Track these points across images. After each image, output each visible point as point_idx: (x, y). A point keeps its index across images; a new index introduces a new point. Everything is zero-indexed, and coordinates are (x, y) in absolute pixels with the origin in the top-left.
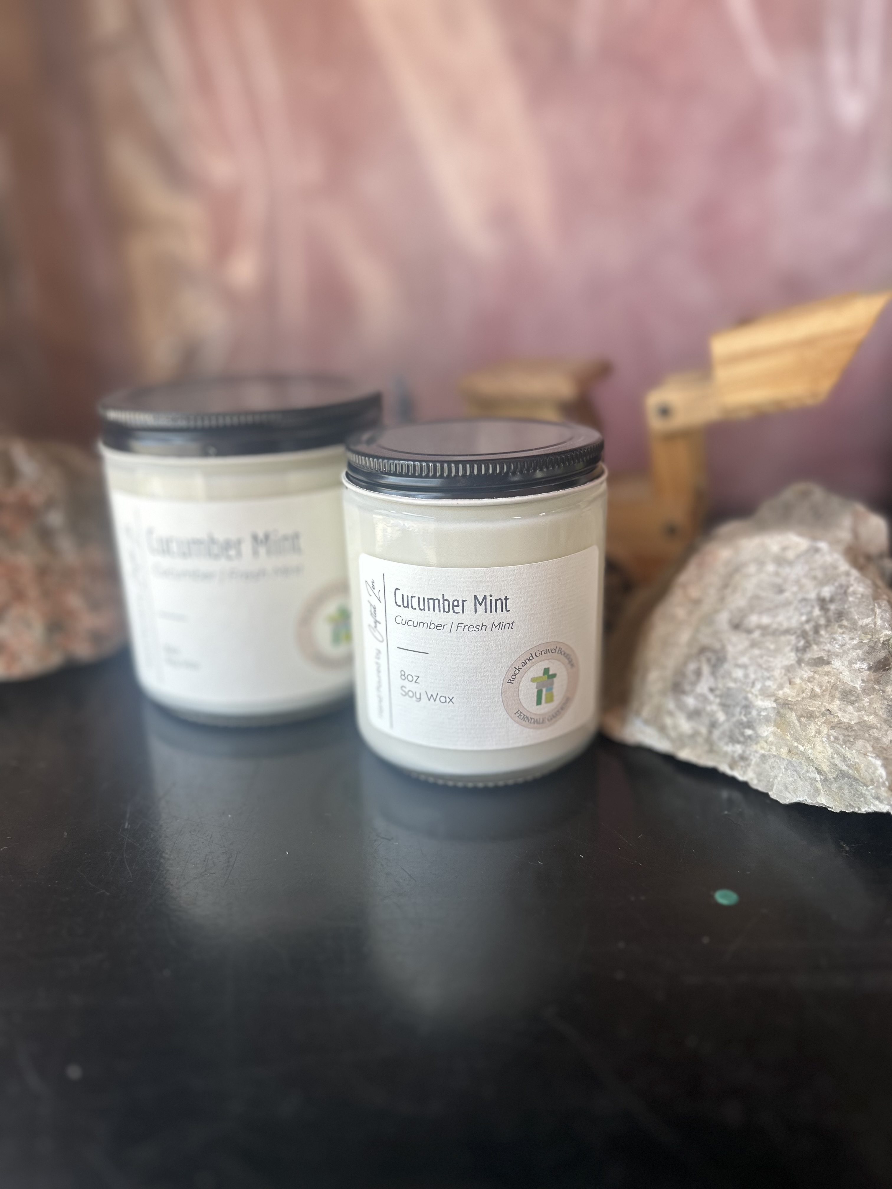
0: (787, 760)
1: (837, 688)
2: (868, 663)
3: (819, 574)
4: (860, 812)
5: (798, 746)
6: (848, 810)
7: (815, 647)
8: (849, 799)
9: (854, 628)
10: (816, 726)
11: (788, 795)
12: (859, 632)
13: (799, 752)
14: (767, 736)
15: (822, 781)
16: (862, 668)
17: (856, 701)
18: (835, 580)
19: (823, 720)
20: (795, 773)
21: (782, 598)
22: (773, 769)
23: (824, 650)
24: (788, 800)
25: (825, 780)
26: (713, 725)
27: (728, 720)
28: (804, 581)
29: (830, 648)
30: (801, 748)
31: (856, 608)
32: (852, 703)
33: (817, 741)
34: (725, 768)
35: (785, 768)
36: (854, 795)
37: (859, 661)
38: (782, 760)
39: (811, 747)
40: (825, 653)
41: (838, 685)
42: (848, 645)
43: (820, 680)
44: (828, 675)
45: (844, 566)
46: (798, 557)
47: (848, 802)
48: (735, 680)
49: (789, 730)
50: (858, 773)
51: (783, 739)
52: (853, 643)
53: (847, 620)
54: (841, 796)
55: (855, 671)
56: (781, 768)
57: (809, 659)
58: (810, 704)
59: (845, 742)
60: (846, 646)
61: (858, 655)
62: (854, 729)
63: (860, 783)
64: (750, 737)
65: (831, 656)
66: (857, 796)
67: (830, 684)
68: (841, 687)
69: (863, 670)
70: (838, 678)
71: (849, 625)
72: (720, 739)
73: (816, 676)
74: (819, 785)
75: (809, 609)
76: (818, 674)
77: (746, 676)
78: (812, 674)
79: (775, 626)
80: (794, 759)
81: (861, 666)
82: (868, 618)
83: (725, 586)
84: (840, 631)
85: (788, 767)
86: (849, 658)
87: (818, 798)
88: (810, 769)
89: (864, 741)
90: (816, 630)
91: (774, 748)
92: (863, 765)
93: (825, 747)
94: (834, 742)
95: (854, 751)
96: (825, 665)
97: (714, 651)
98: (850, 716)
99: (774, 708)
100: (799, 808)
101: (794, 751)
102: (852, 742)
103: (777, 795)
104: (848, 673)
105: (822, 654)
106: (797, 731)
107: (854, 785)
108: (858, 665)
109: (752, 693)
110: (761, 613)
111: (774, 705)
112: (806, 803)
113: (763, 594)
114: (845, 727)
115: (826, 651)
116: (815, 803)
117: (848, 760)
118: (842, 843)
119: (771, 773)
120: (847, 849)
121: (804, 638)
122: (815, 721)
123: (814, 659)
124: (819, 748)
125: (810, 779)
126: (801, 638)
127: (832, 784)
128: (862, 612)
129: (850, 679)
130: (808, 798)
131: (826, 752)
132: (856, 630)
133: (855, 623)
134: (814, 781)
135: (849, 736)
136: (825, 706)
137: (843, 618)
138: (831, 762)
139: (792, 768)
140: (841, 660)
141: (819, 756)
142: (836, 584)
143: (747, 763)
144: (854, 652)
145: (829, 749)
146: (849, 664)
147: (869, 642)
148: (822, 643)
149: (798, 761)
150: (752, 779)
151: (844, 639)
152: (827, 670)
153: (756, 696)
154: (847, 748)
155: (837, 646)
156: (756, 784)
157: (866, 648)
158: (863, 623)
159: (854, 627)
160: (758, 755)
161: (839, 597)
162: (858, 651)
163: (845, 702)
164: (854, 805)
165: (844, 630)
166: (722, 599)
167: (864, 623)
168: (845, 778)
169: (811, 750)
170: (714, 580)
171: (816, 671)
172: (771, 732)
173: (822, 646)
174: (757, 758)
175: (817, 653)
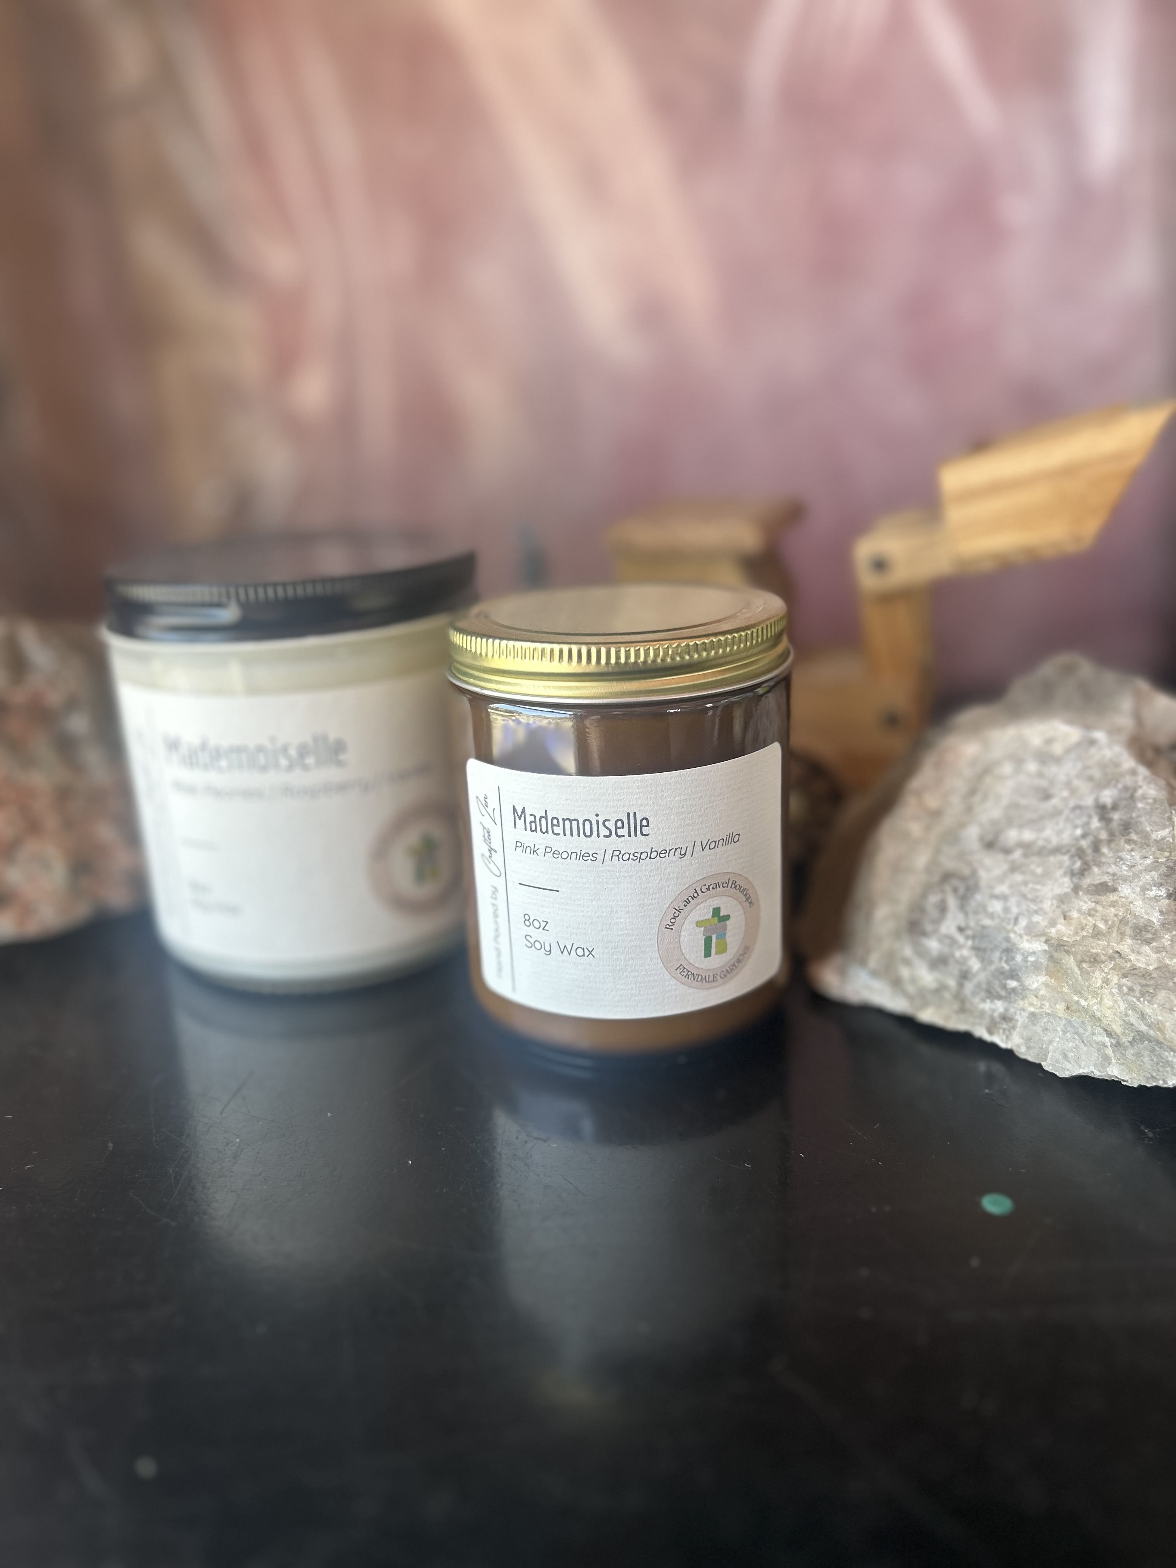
0: (1066, 1019)
1: (1128, 922)
2: (1167, 889)
3: (1097, 774)
4: (1165, 1086)
5: (1079, 1000)
6: (1149, 1084)
7: (1096, 869)
8: (1150, 1069)
9: (1146, 844)
10: (1103, 974)
11: (1069, 1066)
12: (1153, 849)
13: (1081, 1008)
14: (1036, 989)
15: (1113, 1047)
16: (1160, 896)
17: (1153, 939)
18: (1118, 781)
19: (1112, 965)
20: (1076, 1036)
21: (1048, 806)
22: (1046, 1032)
23: (1108, 873)
24: (1068, 1072)
25: (1118, 1045)
26: (965, 976)
27: (984, 969)
28: (1077, 783)
29: (1115, 871)
30: (1083, 1003)
31: (1148, 817)
32: (1148, 942)
33: (1105, 994)
34: (981, 1034)
35: (1062, 1030)
36: (1157, 1064)
37: (1154, 886)
38: (1058, 1019)
39: (1096, 1001)
40: (1110, 877)
41: (1128, 918)
42: (1139, 866)
43: (1103, 913)
44: (1114, 906)
45: (1128, 762)
46: (1068, 751)
47: (1150, 1073)
48: (992, 916)
49: (1066, 979)
50: (1162, 1035)
51: (1058, 992)
52: (1146, 862)
53: (1137, 833)
54: (1140, 1065)
55: (1150, 899)
56: (1057, 1031)
57: (1089, 886)
58: (1093, 945)
59: (1142, 995)
60: (1136, 867)
61: (1153, 880)
62: (1153, 976)
63: (1165, 1047)
64: (1014, 990)
65: (1117, 881)
66: (1161, 1064)
67: (1118, 918)
68: (1132, 922)
69: (1161, 898)
70: (1128, 909)
71: (1139, 840)
72: (974, 994)
73: (1099, 908)
74: (1109, 1051)
75: (1085, 819)
76: (1102, 905)
77: (1006, 910)
78: (1093, 904)
79: (1041, 843)
80: (1074, 1018)
81: (1158, 893)
82: (1164, 830)
83: (973, 792)
84: (1128, 847)
85: (1066, 1029)
86: (1141, 883)
87: (1108, 1069)
88: (1096, 1031)
89: (1168, 991)
91: (1047, 1004)
92: (1168, 1024)
93: (1115, 1001)
94: (1128, 994)
95: (1155, 1006)
96: (1110, 892)
97: (963, 879)
98: (1146, 960)
99: (1045, 951)
100: (1084, 1083)
101: (1074, 1007)
102: (1151, 993)
103: (1053, 1065)
104: (1141, 903)
105: (1106, 878)
106: (1077, 980)
107: (1158, 1051)
108: (1154, 892)
109: (1015, 933)
110: (1021, 826)
111: (1046, 947)
112: (1092, 1075)
113: (1023, 802)
114: (1140, 975)
115: (1111, 875)
116: (1105, 1076)
117: (1148, 1018)
118: (1142, 1127)
119: (1044, 1037)
120: (1151, 1135)
121: (1080, 858)
122: (1101, 968)
123: (1096, 886)
124: (1108, 1002)
125: (1097, 1043)
126: (1077, 858)
127: (1127, 1050)
128: (1155, 822)
129: (1143, 910)
130: (1095, 1069)
131: (1117, 1008)
132: (1148, 845)
133: (1146, 836)
134: (1101, 1047)
135: (1147, 986)
136: (1113, 947)
137: (1131, 830)
138: (1124, 1021)
139: (1072, 1030)
140: (1130, 885)
141: (1108, 1013)
142: (1120, 786)
143: (1011, 1025)
144: (1148, 875)
145: (1122, 1004)
146: (1141, 890)
147: (1167, 860)
148: (1104, 863)
149: (1080, 1020)
150: (1018, 1046)
151: (1133, 857)
152: (1113, 899)
153: (1021, 936)
154: (1146, 1002)
155: (1124, 868)
156: (1023, 1052)
157: (1163, 869)
158: (1157, 837)
159: (1146, 842)
160: (1025, 1014)
161: (1124, 803)
162: (1153, 873)
163: (1139, 942)
164: (1158, 1077)
165: (1133, 846)
166: (969, 809)
167: (1159, 836)
168: (1144, 1041)
169: (1097, 1006)
170: (957, 784)
171: (1098, 902)
172: (1042, 983)
173: (1105, 868)
174: (1025, 1018)
175: (1099, 878)
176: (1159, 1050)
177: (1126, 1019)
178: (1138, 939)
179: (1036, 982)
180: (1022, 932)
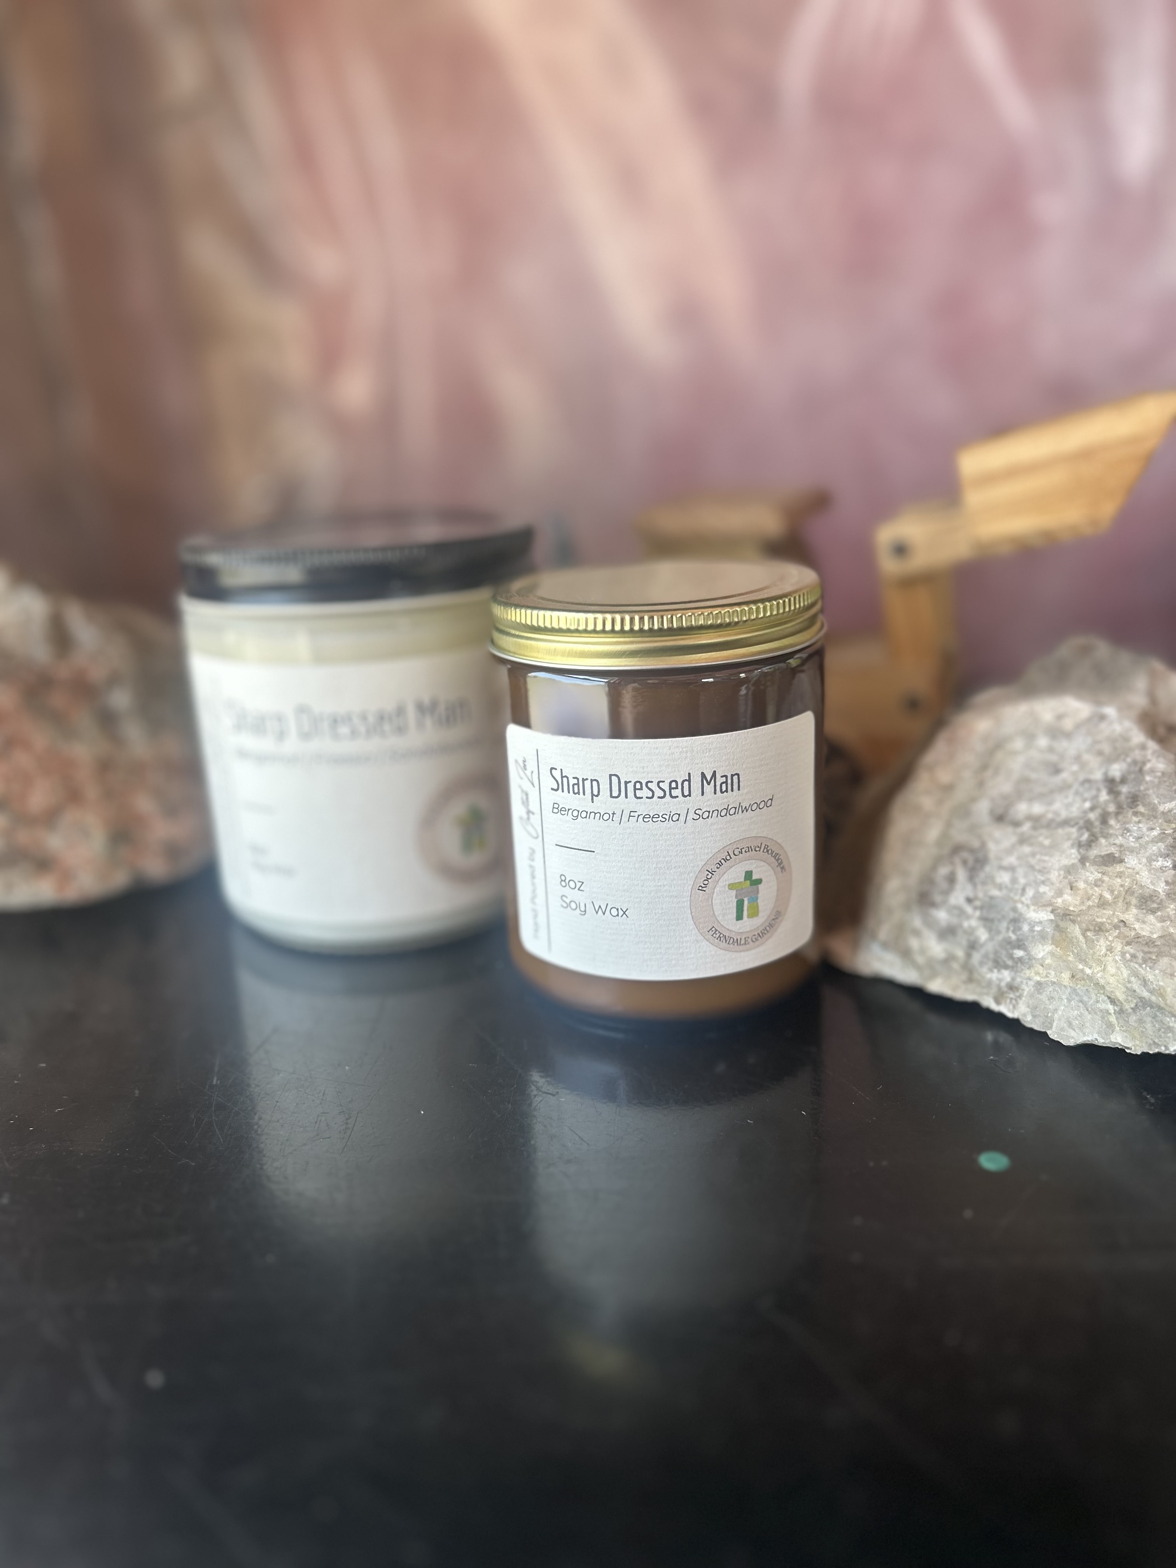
0: (1070, 987)
1: (1133, 892)
2: (1173, 860)
3: (1107, 748)
4: (1167, 1052)
6: (1151, 1050)
7: (1103, 841)
8: (1152, 1035)
9: (1153, 816)
10: (1107, 942)
11: (1073, 1033)
12: (1160, 821)
13: (1085, 977)
14: (1042, 958)
15: (1117, 1014)
16: (1166, 867)
17: (1158, 909)
18: (1127, 755)
19: (1117, 934)
20: (1080, 1004)
21: (1058, 780)
22: (1051, 1001)
23: (1114, 844)
24: (1073, 1040)
25: (1121, 1012)
26: (972, 946)
27: (991, 939)
28: (1086, 757)
29: (1122, 842)
30: (1088, 971)
31: (1155, 789)
32: (1153, 912)
33: (1108, 961)
34: (988, 1002)
35: (1067, 999)
36: (1159, 1030)
37: (1161, 857)
38: (1063, 988)
39: (1101, 969)
40: (1117, 849)
41: (1134, 888)
42: (1146, 838)
43: (1110, 883)
44: (1120, 877)
45: (1138, 737)
46: (1078, 726)
47: (1152, 1039)
48: (1000, 887)
49: (1071, 948)
50: (1163, 1000)
51: (1064, 961)
52: (1153, 834)
53: (1144, 805)
54: (1142, 1032)
55: (1156, 870)
56: (1062, 999)
57: (1096, 857)
58: (1098, 914)
59: (1145, 961)
60: (1143, 838)
61: (1160, 850)
62: (1156, 944)
63: (1167, 1013)
64: (1020, 959)
65: (1124, 852)
66: (1163, 1030)
67: (1124, 889)
68: (1138, 892)
69: (1167, 868)
70: (1134, 880)
71: (1146, 812)
72: (982, 963)
73: (1106, 878)
74: (1113, 1019)
75: (1094, 792)
76: (1108, 875)
77: (1014, 881)
78: (1100, 875)
79: (1050, 816)
80: (1079, 986)
81: (1164, 864)
82: (1171, 802)
83: (984, 767)
84: (1135, 819)
85: (1071, 997)
86: (1147, 854)
87: (1111, 1036)
88: (1101, 998)
89: (1170, 958)
90: (1104, 819)
91: (1053, 973)
92: (1169, 989)
93: (1118, 968)
94: (1131, 961)
95: (1157, 971)
96: (1117, 863)
97: (972, 851)
98: (1151, 928)
99: (1051, 920)
100: (1089, 1051)
101: (1079, 975)
102: (1154, 960)
103: (1058, 1033)
104: (1147, 873)
105: (1113, 849)
106: (1081, 949)
107: (1159, 1017)
108: (1160, 862)
109: (1023, 903)
110: (1031, 800)
111: (1052, 917)
112: (1096, 1043)
113: (1033, 776)
114: (1144, 942)
115: (1118, 846)
116: (1108, 1043)
117: (1149, 983)
118: (1145, 1093)
119: (1049, 1005)
120: (1153, 1101)
121: (1088, 830)
122: (1106, 936)
123: (1102, 857)
124: (1112, 969)
125: (1101, 1011)
126: (1084, 830)
127: (1129, 1016)
128: (1162, 795)
129: (1150, 880)
130: (1099, 1036)
131: (1120, 974)
132: (1155, 817)
133: (1154, 809)
134: (1105, 1014)
135: (1150, 953)
136: (1118, 917)
137: (1138, 803)
138: (1127, 988)
139: (1077, 998)
140: (1137, 857)
141: (1112, 980)
142: (1129, 760)
143: (1017, 994)
144: (1155, 846)
145: (1125, 971)
146: (1147, 861)
147: (1174, 832)
148: (1111, 835)
149: (1085, 988)
150: (1025, 1015)
151: (1140, 829)
152: (1119, 870)
153: (1028, 906)
154: (1148, 968)
155: (1131, 839)
156: (1029, 1021)
157: (1170, 840)
158: (1164, 809)
159: (1153, 814)
160: (1031, 983)
161: (1133, 776)
162: (1160, 844)
163: (1144, 911)
164: (1160, 1043)
165: (1140, 818)
166: (981, 784)
167: (1166, 808)
168: (1146, 1008)
169: (1101, 973)
170: (968, 758)
171: (1105, 872)
172: (1048, 952)
173: (1112, 839)
174: (1031, 987)
175: (1106, 849)
176: (1160, 1015)
177: (1129, 985)
178: (1143, 909)
179: (1042, 951)
180: (1029, 902)
